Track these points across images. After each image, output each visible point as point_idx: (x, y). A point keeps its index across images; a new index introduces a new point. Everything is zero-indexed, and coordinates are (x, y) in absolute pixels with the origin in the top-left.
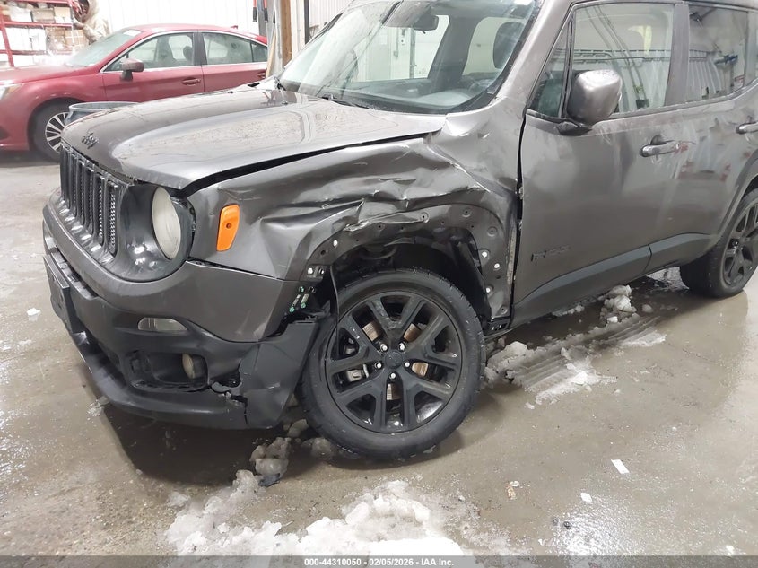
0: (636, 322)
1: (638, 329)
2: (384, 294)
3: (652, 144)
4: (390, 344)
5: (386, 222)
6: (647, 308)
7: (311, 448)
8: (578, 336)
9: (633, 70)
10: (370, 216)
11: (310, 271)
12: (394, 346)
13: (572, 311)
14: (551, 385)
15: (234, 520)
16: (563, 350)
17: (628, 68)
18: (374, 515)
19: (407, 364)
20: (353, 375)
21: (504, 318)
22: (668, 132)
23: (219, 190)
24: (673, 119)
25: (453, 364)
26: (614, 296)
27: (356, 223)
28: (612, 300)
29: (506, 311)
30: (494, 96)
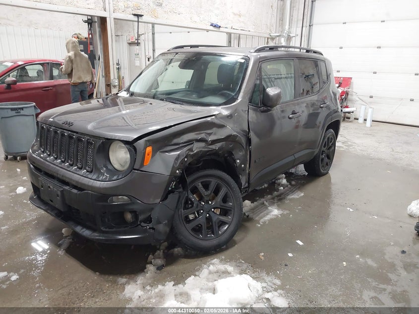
0: (290, 188)
1: (292, 192)
2: (202, 180)
3: (292, 114)
4: (205, 201)
5: (203, 150)
6: (293, 183)
7: (173, 253)
8: (269, 196)
9: (272, 83)
10: (197, 147)
11: (178, 172)
12: (207, 202)
13: (263, 187)
14: (264, 216)
15: (152, 284)
16: (265, 202)
17: (270, 82)
18: (210, 273)
19: (213, 210)
20: (191, 217)
21: (247, 187)
22: (297, 109)
23: (146, 140)
24: (298, 104)
25: (231, 208)
26: (279, 179)
27: (192, 151)
28: (278, 181)
29: (247, 184)
30: (237, 99)
